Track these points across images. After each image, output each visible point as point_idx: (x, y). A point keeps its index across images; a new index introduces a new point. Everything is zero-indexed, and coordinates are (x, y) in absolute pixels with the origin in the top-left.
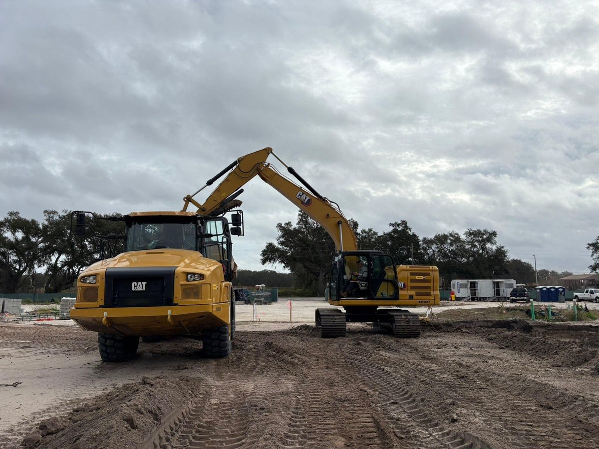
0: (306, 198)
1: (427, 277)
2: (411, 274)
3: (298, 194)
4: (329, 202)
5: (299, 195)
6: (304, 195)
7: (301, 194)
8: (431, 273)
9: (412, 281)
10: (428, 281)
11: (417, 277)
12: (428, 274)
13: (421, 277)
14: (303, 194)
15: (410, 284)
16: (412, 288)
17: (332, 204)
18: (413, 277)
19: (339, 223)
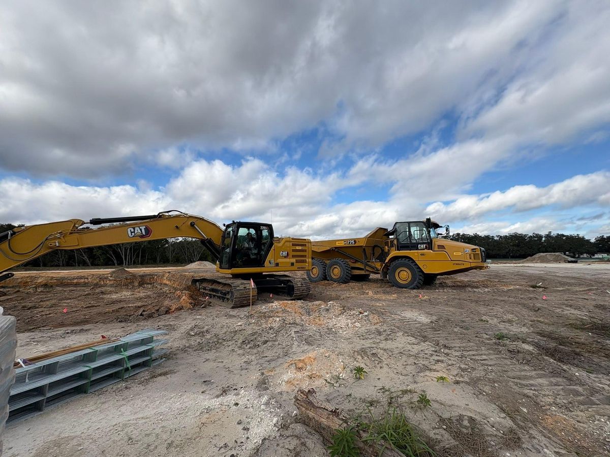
0: (141, 230)
1: (303, 248)
2: (293, 245)
3: (129, 233)
4: (167, 214)
5: (131, 232)
6: (136, 229)
7: (132, 230)
8: (307, 244)
9: (294, 251)
10: (305, 251)
11: (298, 248)
12: (305, 245)
13: (300, 248)
14: (134, 228)
15: (291, 253)
16: (294, 256)
17: (170, 214)
18: (294, 248)
19: (192, 225)
